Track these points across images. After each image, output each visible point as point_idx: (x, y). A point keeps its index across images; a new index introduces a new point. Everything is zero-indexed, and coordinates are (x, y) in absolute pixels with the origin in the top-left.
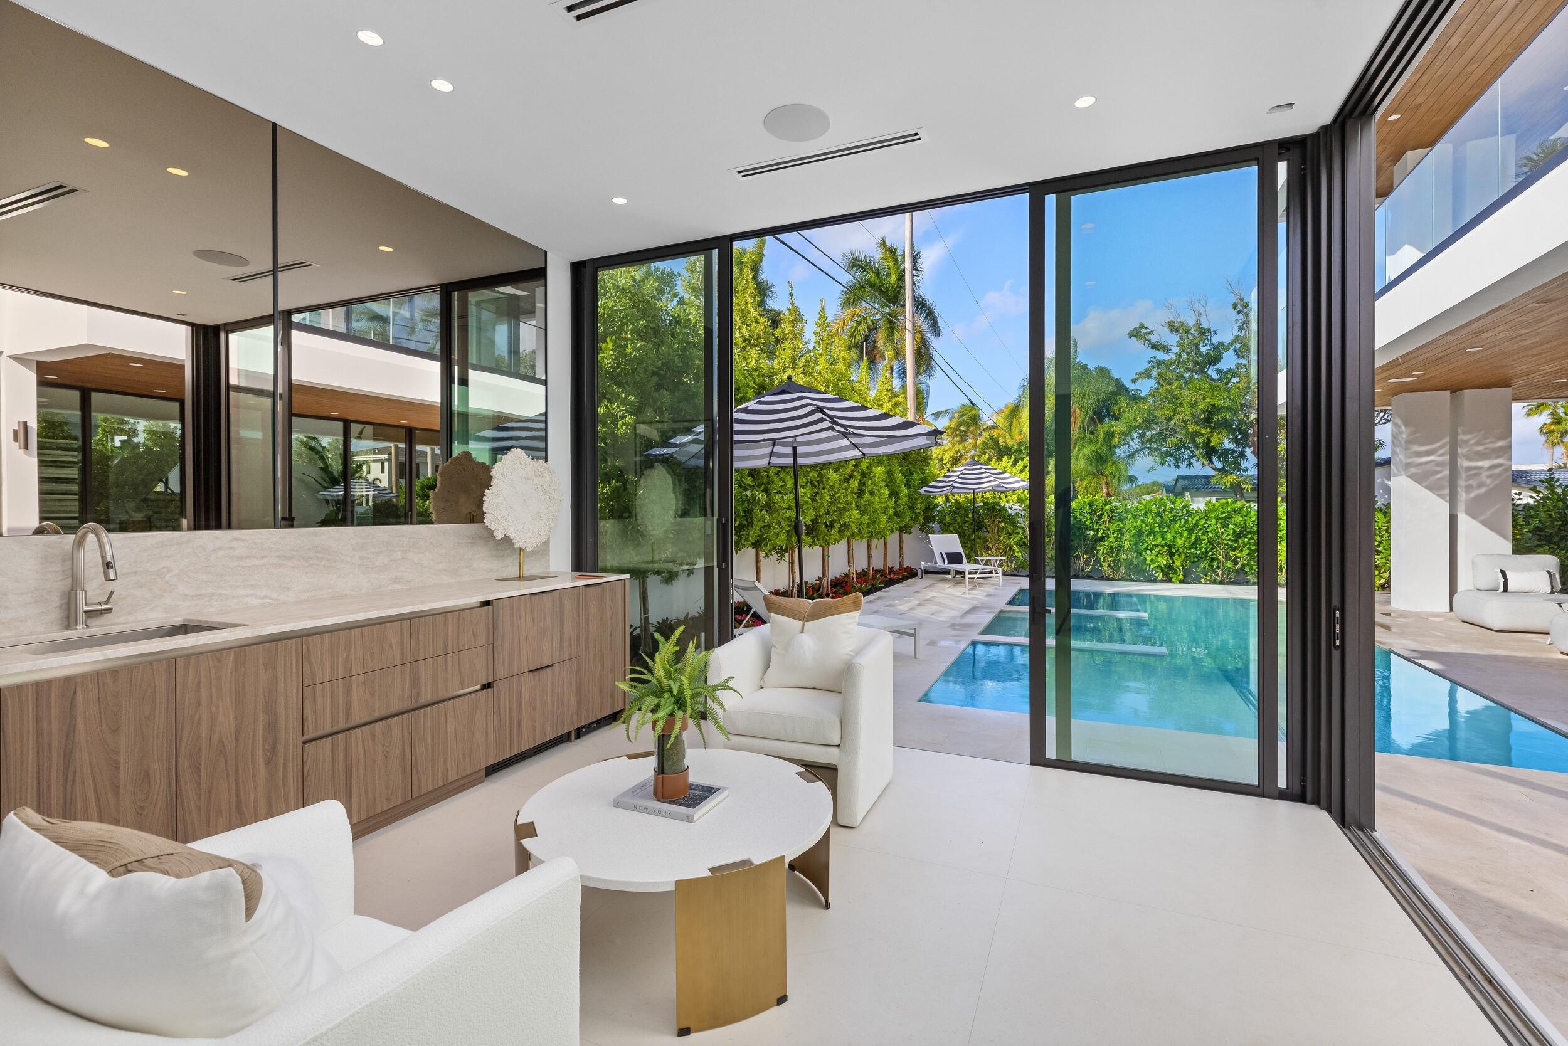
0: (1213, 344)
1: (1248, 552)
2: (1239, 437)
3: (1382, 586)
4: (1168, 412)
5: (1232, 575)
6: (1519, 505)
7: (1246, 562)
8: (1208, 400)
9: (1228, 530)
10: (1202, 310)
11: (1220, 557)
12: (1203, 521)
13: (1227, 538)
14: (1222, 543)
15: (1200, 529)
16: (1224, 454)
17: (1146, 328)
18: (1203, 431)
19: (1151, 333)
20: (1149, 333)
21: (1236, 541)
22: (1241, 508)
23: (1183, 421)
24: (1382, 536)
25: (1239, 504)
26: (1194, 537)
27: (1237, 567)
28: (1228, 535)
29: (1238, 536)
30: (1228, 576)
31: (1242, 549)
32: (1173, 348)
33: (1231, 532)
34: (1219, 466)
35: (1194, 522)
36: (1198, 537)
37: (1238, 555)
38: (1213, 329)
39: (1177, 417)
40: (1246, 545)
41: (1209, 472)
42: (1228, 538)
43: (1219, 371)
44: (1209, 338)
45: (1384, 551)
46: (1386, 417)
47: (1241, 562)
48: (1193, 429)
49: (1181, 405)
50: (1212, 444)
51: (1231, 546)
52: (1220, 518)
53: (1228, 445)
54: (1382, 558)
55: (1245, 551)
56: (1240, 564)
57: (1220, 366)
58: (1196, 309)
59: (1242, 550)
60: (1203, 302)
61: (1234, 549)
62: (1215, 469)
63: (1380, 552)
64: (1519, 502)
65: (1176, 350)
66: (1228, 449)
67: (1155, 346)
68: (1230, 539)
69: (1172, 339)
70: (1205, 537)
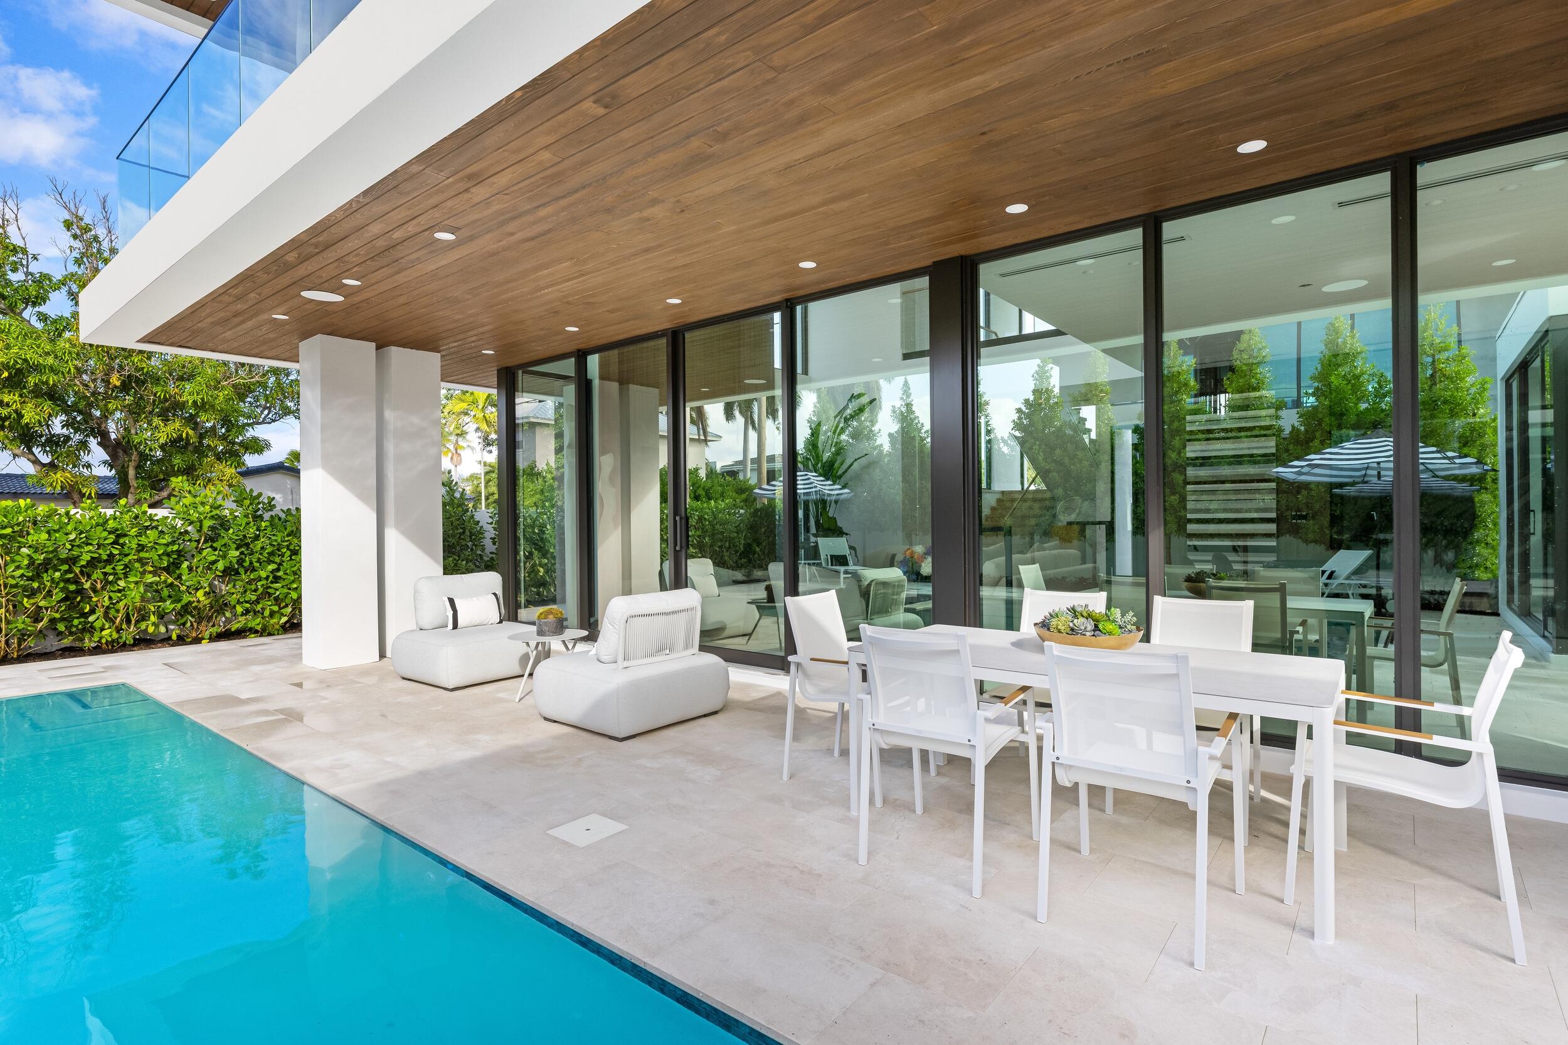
0: (32, 274)
1: (61, 595)
2: (78, 419)
3: (282, 627)
5: (29, 643)
7: (57, 616)
8: (15, 350)
9: (18, 558)
13: (16, 574)
14: (6, 585)
16: (53, 442)
21: (37, 577)
22: (49, 516)
24: (283, 555)
27: (40, 625)
28: (18, 567)
29: (38, 569)
30: (19, 645)
31: (50, 591)
33: (26, 562)
34: (45, 459)
37: (42, 604)
38: (31, 250)
40: (58, 583)
42: (19, 573)
43: (43, 317)
44: (24, 262)
45: (285, 577)
46: (270, 416)
47: (47, 616)
50: (25, 420)
51: (24, 589)
53: (57, 426)
54: (283, 587)
55: (58, 595)
56: (46, 620)
57: (42, 309)
59: (49, 594)
61: (33, 593)
62: (36, 462)
63: (280, 577)
66: (59, 435)
68: (22, 576)
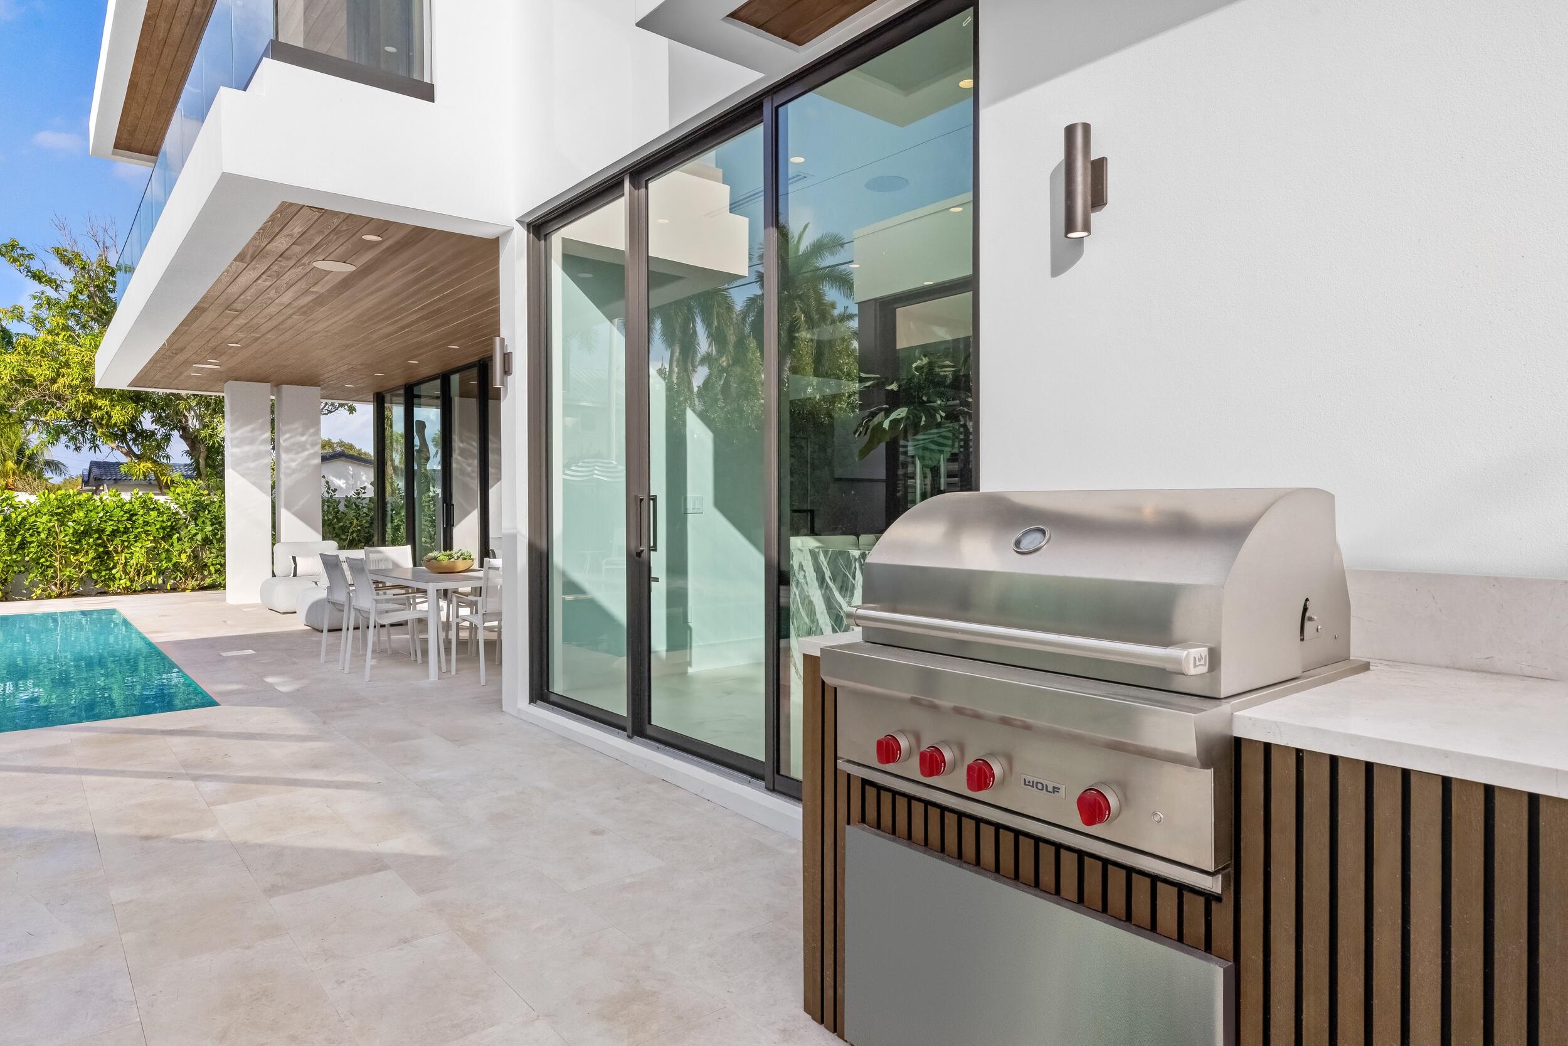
1: (95, 555)
2: (163, 416)
4: (48, 372)
5: (75, 585)
6: (364, 498)
7: (91, 568)
9: (66, 528)
10: (109, 243)
11: (57, 564)
12: (33, 519)
13: (64, 538)
14: (59, 546)
15: (29, 529)
16: (142, 436)
17: (22, 249)
18: (100, 403)
19: (30, 257)
20: (28, 256)
21: (79, 542)
23: (70, 386)
25: (84, 496)
26: (19, 539)
27: (81, 574)
28: (66, 535)
29: (80, 536)
30: (68, 587)
31: (87, 552)
32: (65, 285)
33: (72, 531)
35: (19, 519)
36: (24, 539)
37: (82, 560)
39: (61, 381)
40: (92, 547)
41: (119, 457)
47: (85, 568)
48: (84, 399)
49: (67, 365)
51: (72, 549)
52: (57, 514)
53: (149, 424)
55: (92, 554)
56: (85, 571)
58: (100, 238)
60: (111, 233)
61: (76, 553)
62: (128, 453)
64: (363, 496)
65: (70, 288)
67: (37, 277)
68: (70, 540)
69: (65, 274)
70: (34, 539)
